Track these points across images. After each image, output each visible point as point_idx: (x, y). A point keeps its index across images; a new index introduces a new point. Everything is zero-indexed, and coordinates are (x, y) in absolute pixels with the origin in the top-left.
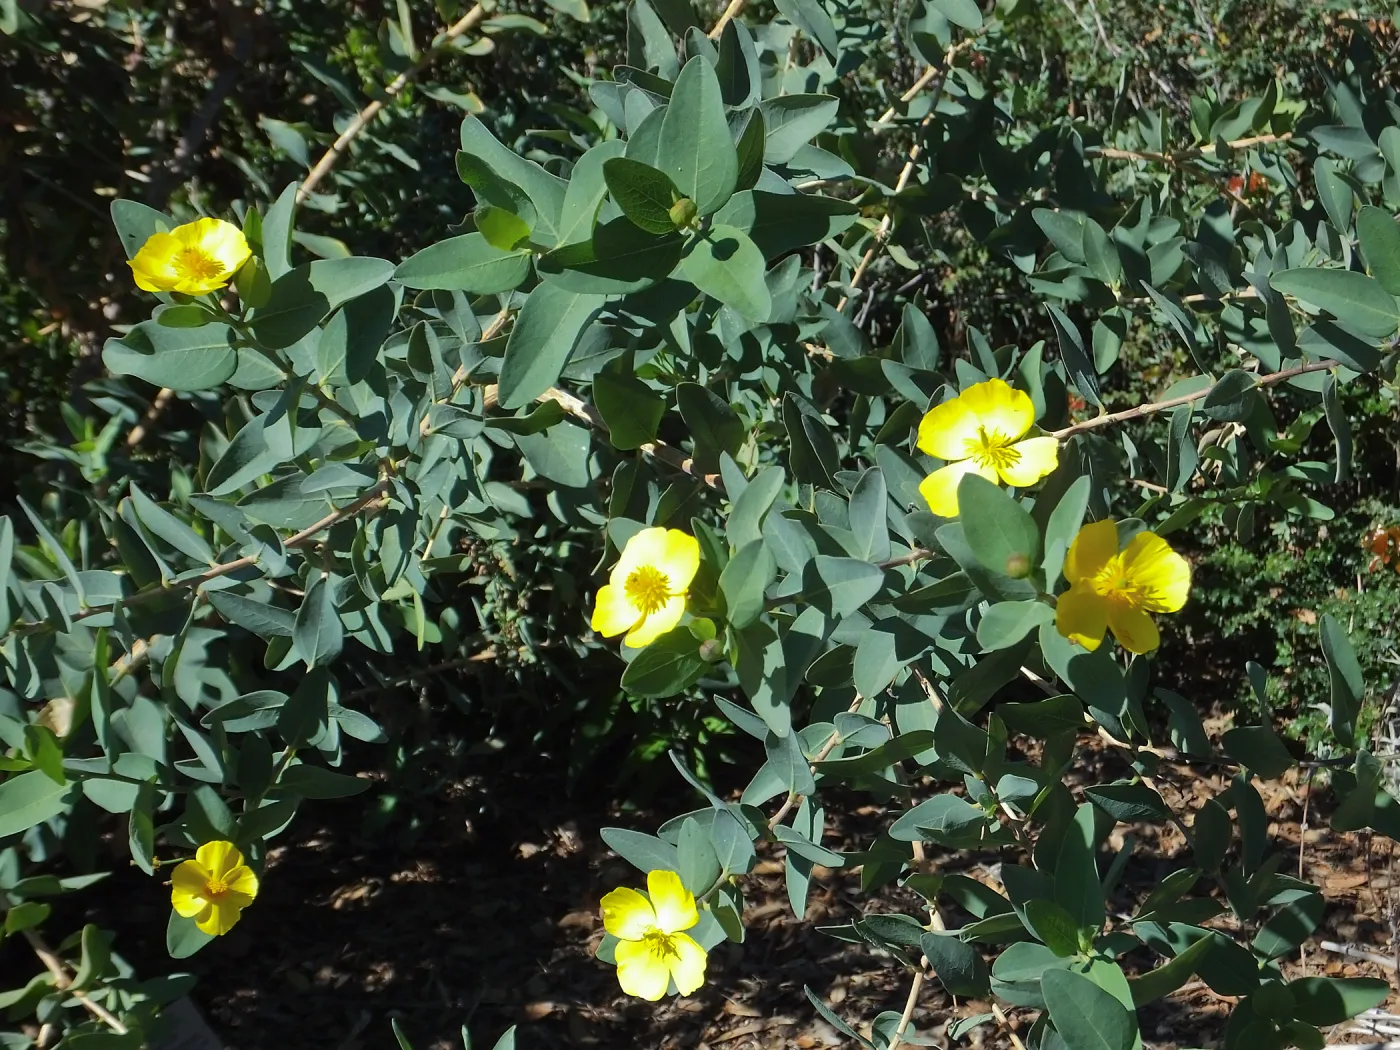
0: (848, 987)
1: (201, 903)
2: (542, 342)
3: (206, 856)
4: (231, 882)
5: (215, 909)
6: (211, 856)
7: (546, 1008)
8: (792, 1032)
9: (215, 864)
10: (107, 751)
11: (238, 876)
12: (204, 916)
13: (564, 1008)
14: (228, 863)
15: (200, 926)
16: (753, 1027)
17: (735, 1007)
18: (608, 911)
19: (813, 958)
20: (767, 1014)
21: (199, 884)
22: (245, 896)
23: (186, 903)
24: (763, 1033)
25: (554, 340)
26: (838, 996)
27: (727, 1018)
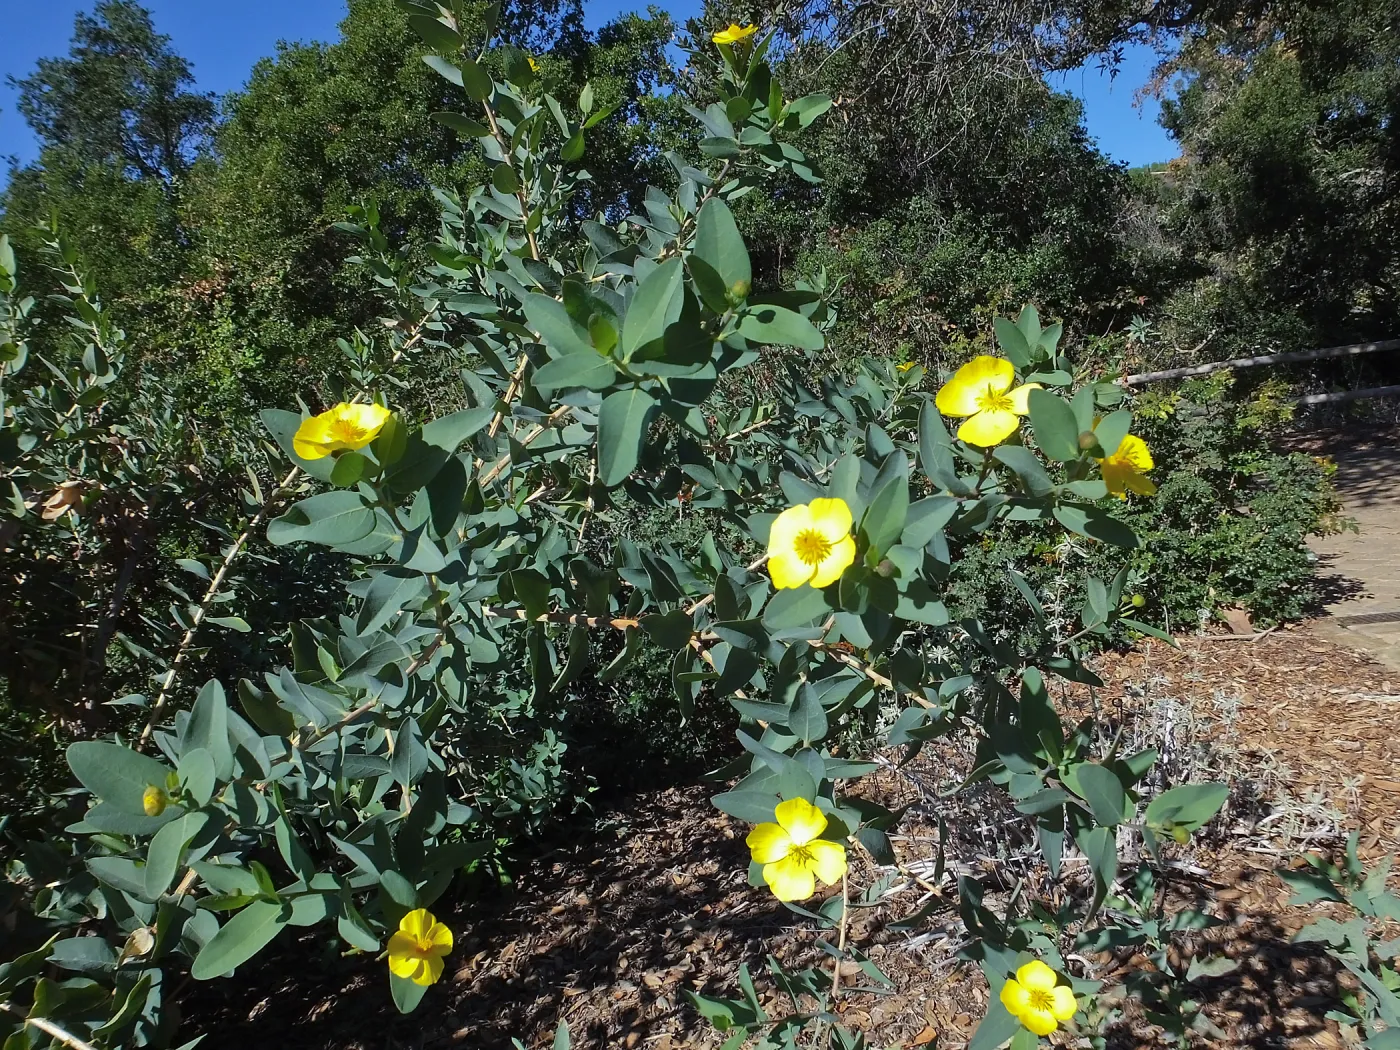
0: (627, 957)
1: (415, 962)
2: (618, 438)
3: (408, 925)
4: (432, 938)
5: (426, 963)
6: (413, 924)
7: (464, 1031)
8: (607, 992)
9: (416, 929)
10: (300, 875)
11: (435, 933)
12: (419, 972)
13: (475, 1028)
14: (426, 925)
15: (416, 981)
16: (586, 998)
17: (570, 991)
18: (752, 846)
19: (602, 949)
20: (589, 988)
21: (410, 949)
22: (444, 946)
23: (402, 967)
24: (592, 999)
25: (625, 435)
26: (624, 964)
27: (568, 998)
